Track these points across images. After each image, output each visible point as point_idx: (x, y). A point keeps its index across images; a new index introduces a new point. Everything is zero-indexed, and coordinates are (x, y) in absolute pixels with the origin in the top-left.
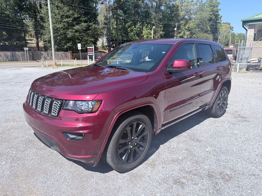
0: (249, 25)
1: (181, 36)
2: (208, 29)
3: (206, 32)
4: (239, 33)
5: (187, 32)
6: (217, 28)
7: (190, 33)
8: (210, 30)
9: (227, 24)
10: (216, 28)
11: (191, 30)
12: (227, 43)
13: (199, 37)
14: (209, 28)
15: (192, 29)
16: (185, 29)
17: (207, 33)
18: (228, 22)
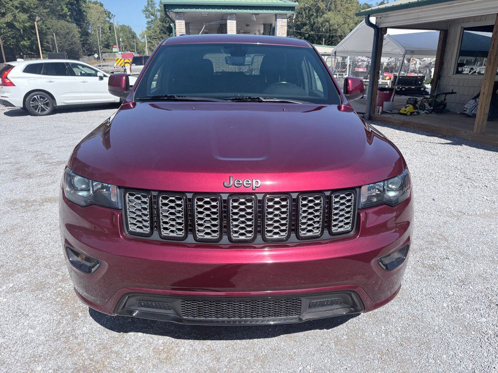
0: (176, 13)
1: (8, 22)
2: (64, 11)
3: (63, 17)
4: (122, 25)
5: (21, 14)
6: (83, 10)
7: (28, 17)
8: (68, 13)
9: (98, 5)
10: (80, 10)
11: (29, 10)
12: (106, 43)
13: (50, 26)
14: (66, 10)
15: (30, 8)
16: (13, 5)
17: (65, 20)
18: (98, 2)
